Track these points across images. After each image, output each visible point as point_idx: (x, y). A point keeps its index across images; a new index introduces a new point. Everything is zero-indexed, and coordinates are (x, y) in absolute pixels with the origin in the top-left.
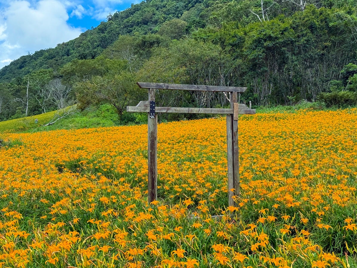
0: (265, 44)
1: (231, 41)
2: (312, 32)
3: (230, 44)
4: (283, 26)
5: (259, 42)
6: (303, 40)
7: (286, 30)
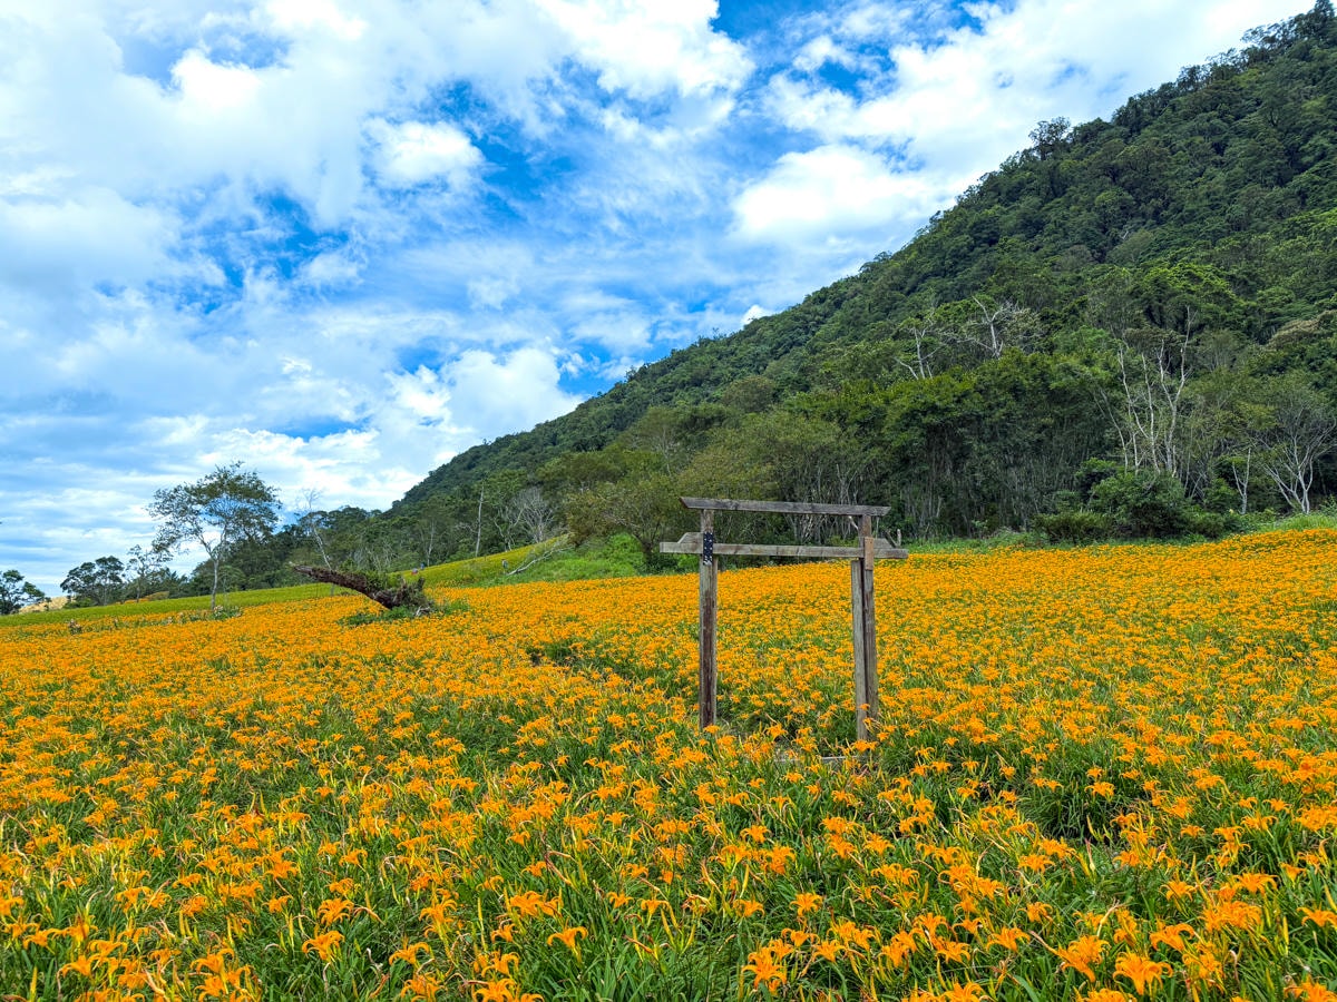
0: (925, 420)
1: (859, 416)
2: (1017, 398)
3: (858, 422)
4: (959, 387)
5: (914, 417)
6: (999, 413)
7: (966, 394)
